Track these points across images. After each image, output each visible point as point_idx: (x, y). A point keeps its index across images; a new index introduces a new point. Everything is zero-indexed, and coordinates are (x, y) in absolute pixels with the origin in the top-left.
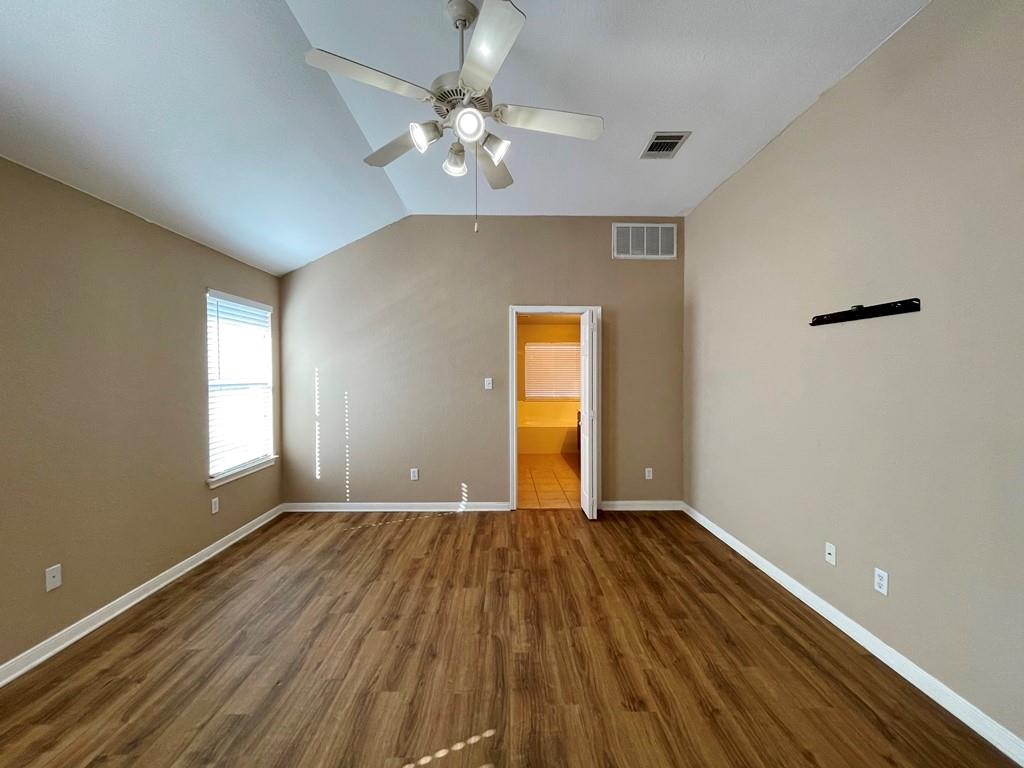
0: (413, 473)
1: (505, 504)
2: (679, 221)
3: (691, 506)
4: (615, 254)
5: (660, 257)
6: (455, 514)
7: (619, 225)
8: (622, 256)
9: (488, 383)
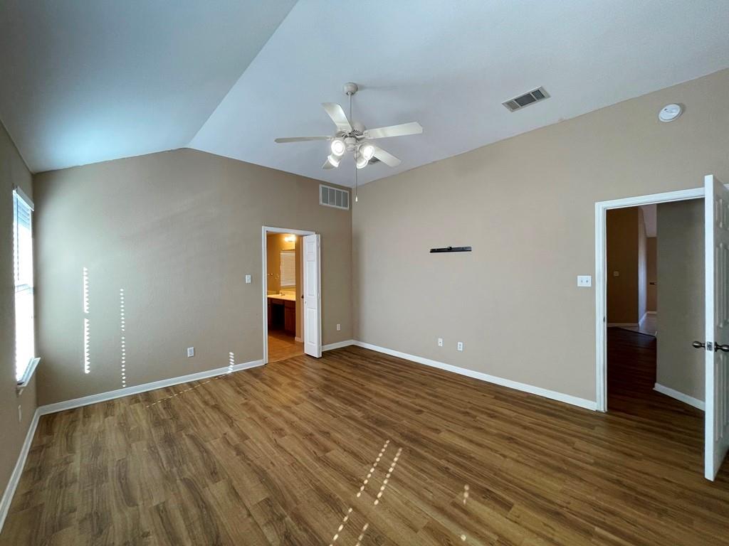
0: (190, 351)
1: (261, 361)
2: (350, 189)
3: (359, 341)
4: (321, 202)
5: (342, 208)
6: (226, 375)
7: (324, 186)
8: (325, 204)
9: (248, 279)
